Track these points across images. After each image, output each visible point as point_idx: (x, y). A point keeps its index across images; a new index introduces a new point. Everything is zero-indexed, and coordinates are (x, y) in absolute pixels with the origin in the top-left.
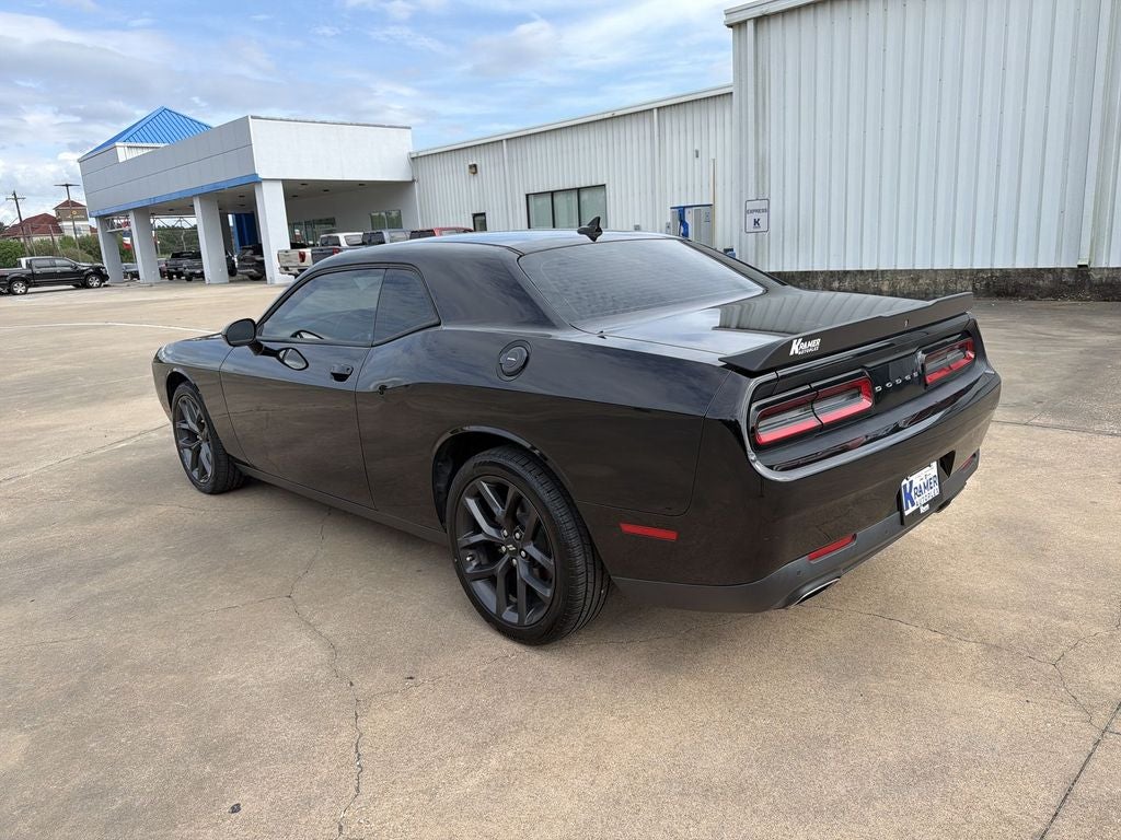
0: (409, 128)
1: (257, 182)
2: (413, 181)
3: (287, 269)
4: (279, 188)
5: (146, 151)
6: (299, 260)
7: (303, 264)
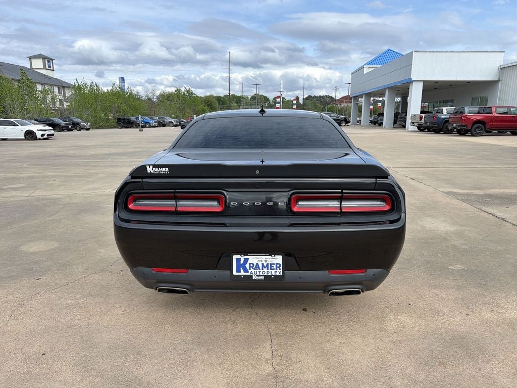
0: (504, 52)
1: (410, 82)
2: (499, 80)
3: (413, 123)
4: (421, 85)
5: (373, 69)
6: (419, 119)
7: (421, 121)
